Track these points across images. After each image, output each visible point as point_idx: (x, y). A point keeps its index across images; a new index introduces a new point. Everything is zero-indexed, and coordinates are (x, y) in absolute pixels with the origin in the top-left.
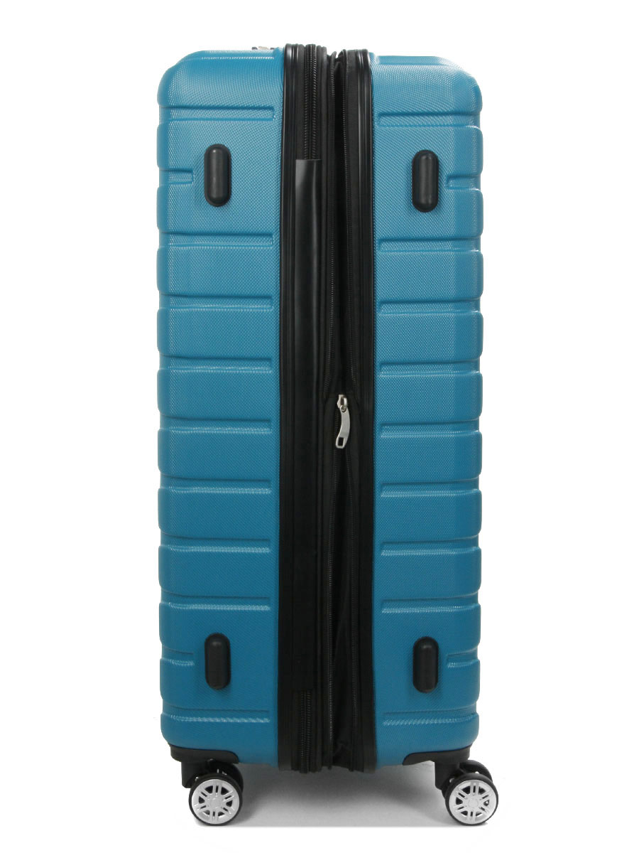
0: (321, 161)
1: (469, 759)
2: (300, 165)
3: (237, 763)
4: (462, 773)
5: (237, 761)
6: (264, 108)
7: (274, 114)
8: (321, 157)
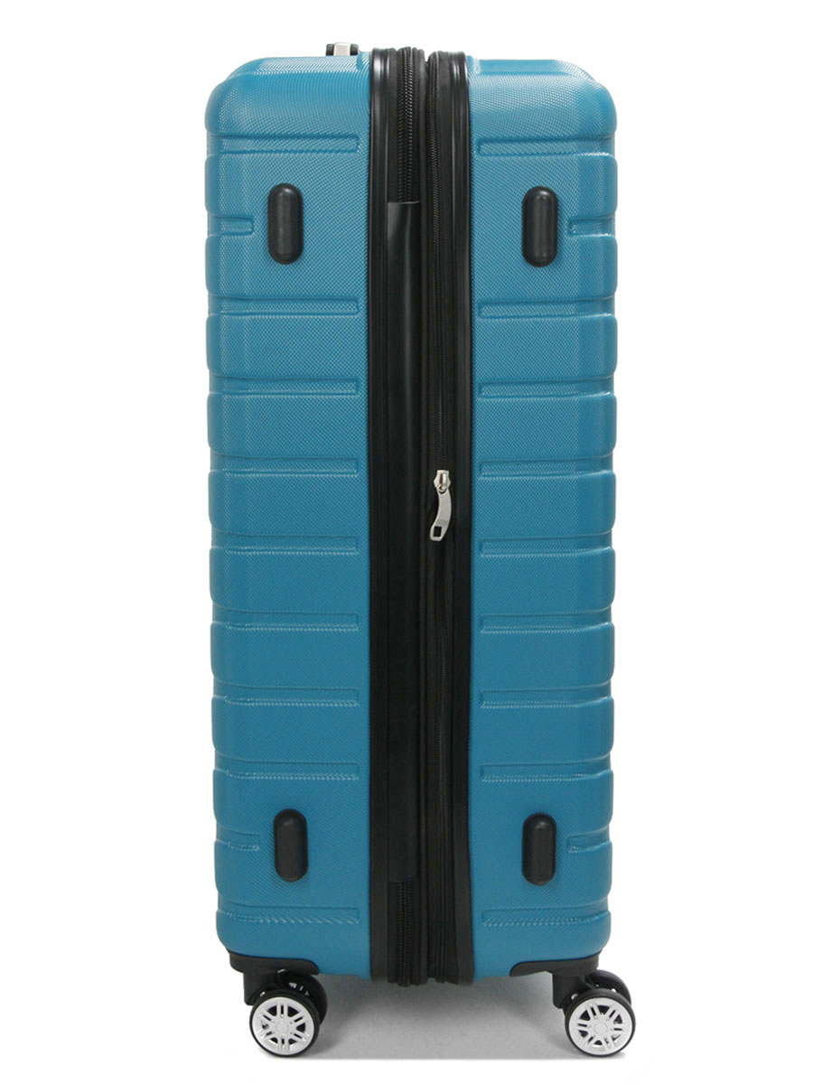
0: (420, 204)
1: (598, 968)
2: (392, 209)
3: (316, 974)
4: (588, 989)
5: (316, 971)
6: (345, 136)
7: (358, 144)
8: (419, 198)
